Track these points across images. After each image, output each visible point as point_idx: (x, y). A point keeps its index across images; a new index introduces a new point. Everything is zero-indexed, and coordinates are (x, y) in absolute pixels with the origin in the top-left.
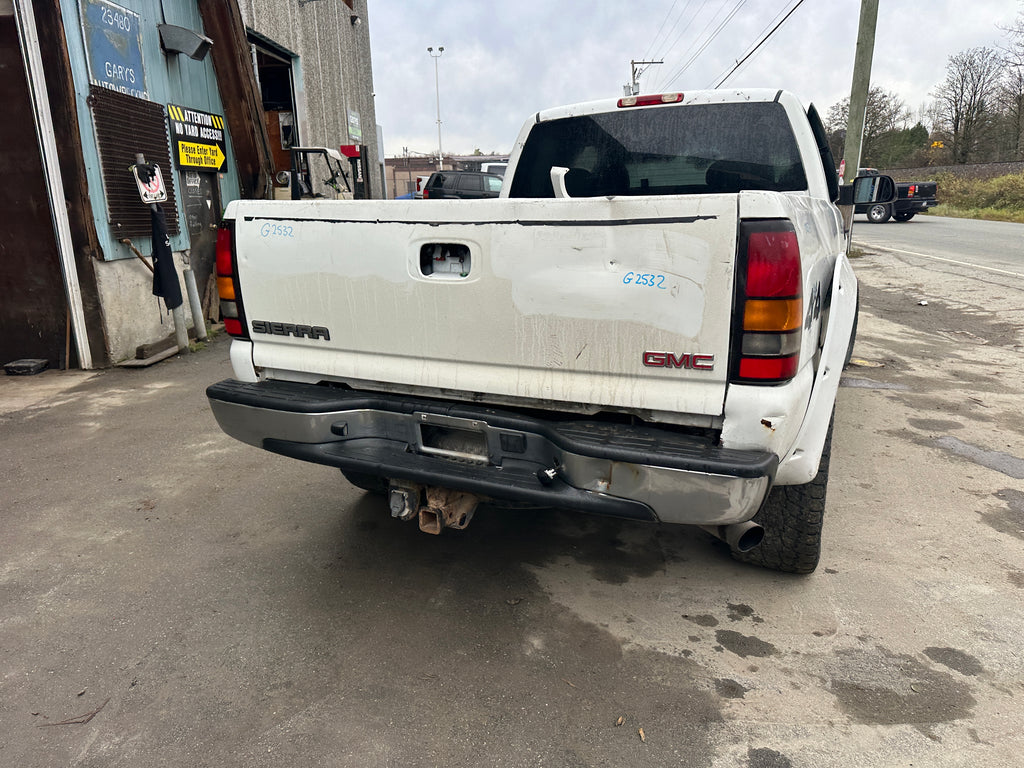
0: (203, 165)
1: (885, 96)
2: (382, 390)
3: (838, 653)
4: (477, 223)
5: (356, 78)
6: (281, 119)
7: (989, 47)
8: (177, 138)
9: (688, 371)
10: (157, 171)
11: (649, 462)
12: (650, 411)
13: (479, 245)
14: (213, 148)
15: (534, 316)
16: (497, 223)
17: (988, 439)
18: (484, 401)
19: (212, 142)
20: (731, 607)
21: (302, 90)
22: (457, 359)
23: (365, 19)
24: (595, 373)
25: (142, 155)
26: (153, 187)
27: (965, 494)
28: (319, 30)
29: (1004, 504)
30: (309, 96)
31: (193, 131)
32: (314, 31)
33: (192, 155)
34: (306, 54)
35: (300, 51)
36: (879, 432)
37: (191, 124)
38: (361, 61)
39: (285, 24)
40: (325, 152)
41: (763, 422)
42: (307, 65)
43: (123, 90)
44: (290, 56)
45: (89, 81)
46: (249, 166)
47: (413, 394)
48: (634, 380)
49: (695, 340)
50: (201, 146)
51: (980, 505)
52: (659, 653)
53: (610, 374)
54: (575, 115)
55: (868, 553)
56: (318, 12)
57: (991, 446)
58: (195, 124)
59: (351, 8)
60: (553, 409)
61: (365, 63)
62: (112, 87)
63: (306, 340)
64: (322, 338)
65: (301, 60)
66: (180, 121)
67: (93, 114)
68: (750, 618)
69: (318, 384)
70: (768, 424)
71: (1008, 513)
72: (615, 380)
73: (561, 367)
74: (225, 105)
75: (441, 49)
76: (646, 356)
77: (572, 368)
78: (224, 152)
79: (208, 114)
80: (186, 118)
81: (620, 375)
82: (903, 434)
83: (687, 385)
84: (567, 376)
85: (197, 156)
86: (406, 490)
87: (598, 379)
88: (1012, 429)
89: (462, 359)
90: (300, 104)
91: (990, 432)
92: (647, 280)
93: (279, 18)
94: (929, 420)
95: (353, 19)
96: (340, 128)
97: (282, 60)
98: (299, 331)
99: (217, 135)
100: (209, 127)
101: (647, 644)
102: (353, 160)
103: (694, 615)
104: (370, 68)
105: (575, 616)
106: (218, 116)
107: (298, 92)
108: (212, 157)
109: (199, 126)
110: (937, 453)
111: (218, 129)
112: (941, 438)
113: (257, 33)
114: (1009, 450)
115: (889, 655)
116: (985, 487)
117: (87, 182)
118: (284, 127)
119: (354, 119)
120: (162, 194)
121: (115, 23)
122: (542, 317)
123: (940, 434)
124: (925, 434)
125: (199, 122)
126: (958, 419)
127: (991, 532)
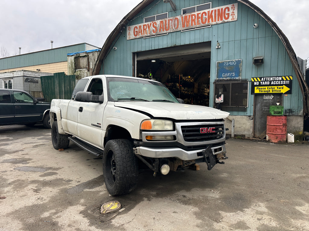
0: (271, 92)
8: (254, 86)
14: (280, 87)
29: (28, 162)
33: (263, 90)
37: (266, 81)
43: (228, 78)
50: (270, 87)
57: (30, 173)
62: (224, 78)
66: (258, 81)
78: (290, 87)
79: (279, 77)
80: (262, 80)
82: (57, 169)
91: (30, 177)
94: (51, 175)
99: (285, 82)
100: (279, 81)
106: (289, 76)
109: (271, 81)
110: (45, 167)
112: (45, 171)
114: (25, 173)
116: (32, 163)
121: (230, 64)
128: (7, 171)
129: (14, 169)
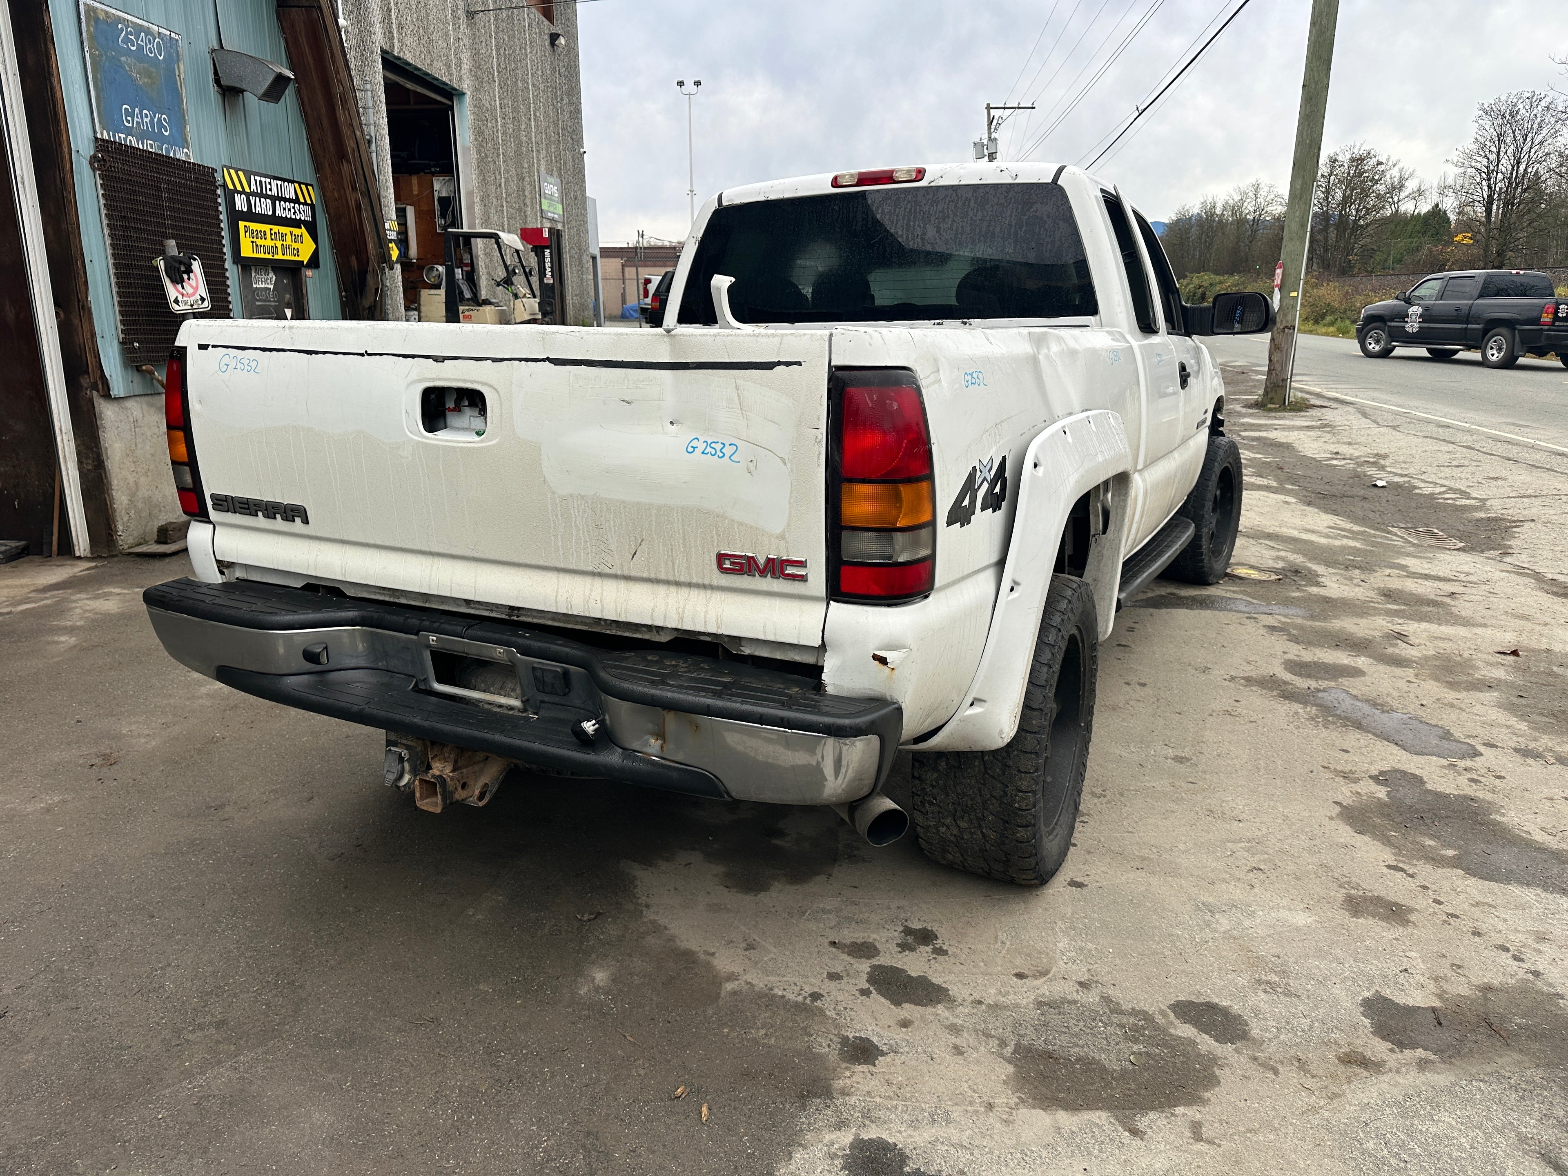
0: (279, 257)
1: (1381, 163)
2: (387, 599)
3: (1040, 1004)
4: (495, 360)
5: (556, 124)
6: (437, 186)
7: (1540, 91)
8: (236, 216)
9: (775, 581)
10: (196, 266)
11: (709, 711)
12: (740, 638)
13: (496, 390)
14: (296, 231)
15: (571, 495)
16: (520, 360)
17: (1395, 694)
18: (522, 619)
19: (296, 223)
20: (908, 931)
21: (468, 144)
22: (476, 555)
23: (573, 38)
24: (657, 581)
25: (172, 242)
26: (189, 289)
27: (1328, 775)
28: (498, 55)
29: (1381, 793)
30: (479, 152)
31: (263, 207)
32: (490, 56)
33: (260, 242)
34: (476, 90)
35: (466, 86)
36: (1233, 678)
37: (261, 195)
38: (566, 100)
39: (445, 45)
40: (496, 237)
41: (875, 657)
42: (478, 106)
43: (149, 145)
44: (451, 94)
45: (95, 132)
46: (354, 257)
47: (427, 605)
48: (709, 592)
49: (782, 537)
50: (276, 228)
51: (1345, 793)
52: (774, 996)
53: (678, 584)
54: (772, 197)
55: (1143, 859)
56: (497, 27)
57: (1395, 704)
58: (266, 197)
59: (550, 20)
60: (614, 632)
61: (570, 103)
62: (132, 141)
63: (279, 523)
64: (298, 520)
65: (468, 99)
66: (243, 192)
67: (99, 182)
68: (929, 949)
69: (302, 588)
70: (883, 661)
71: (1386, 805)
72: (684, 592)
73: (613, 571)
74: (318, 167)
75: (698, 83)
76: (721, 558)
77: (626, 573)
78: (315, 239)
79: (289, 181)
80: (253, 187)
81: (690, 585)
82: (1269, 683)
83: (778, 603)
84: (622, 584)
85: (269, 243)
86: (408, 747)
87: (662, 590)
88: (1437, 679)
89: (482, 556)
90: (465, 164)
91: (1402, 684)
92: (715, 450)
93: (434, 36)
94: (1315, 663)
95: (554, 37)
96: (528, 201)
97: (439, 98)
98: (271, 510)
99: (304, 213)
100: (290, 200)
101: (759, 981)
102: (538, 250)
103: (847, 942)
104: (578, 111)
105: (672, 939)
106: (307, 185)
107: (463, 148)
108: (294, 245)
109: (274, 199)
110: (1308, 713)
111: (305, 204)
112: (1324, 690)
113: (399, 58)
114: (1421, 713)
115: (1117, 1010)
116: (1362, 766)
117: (86, 282)
118: (441, 199)
119: (551, 188)
120: (203, 299)
121: (140, 48)
122: (583, 498)
123: (1324, 684)
124: (1302, 683)
125: (275, 192)
126: (1361, 661)
127: (1345, 833)
128: (1516, 750)
129: (1476, 754)
